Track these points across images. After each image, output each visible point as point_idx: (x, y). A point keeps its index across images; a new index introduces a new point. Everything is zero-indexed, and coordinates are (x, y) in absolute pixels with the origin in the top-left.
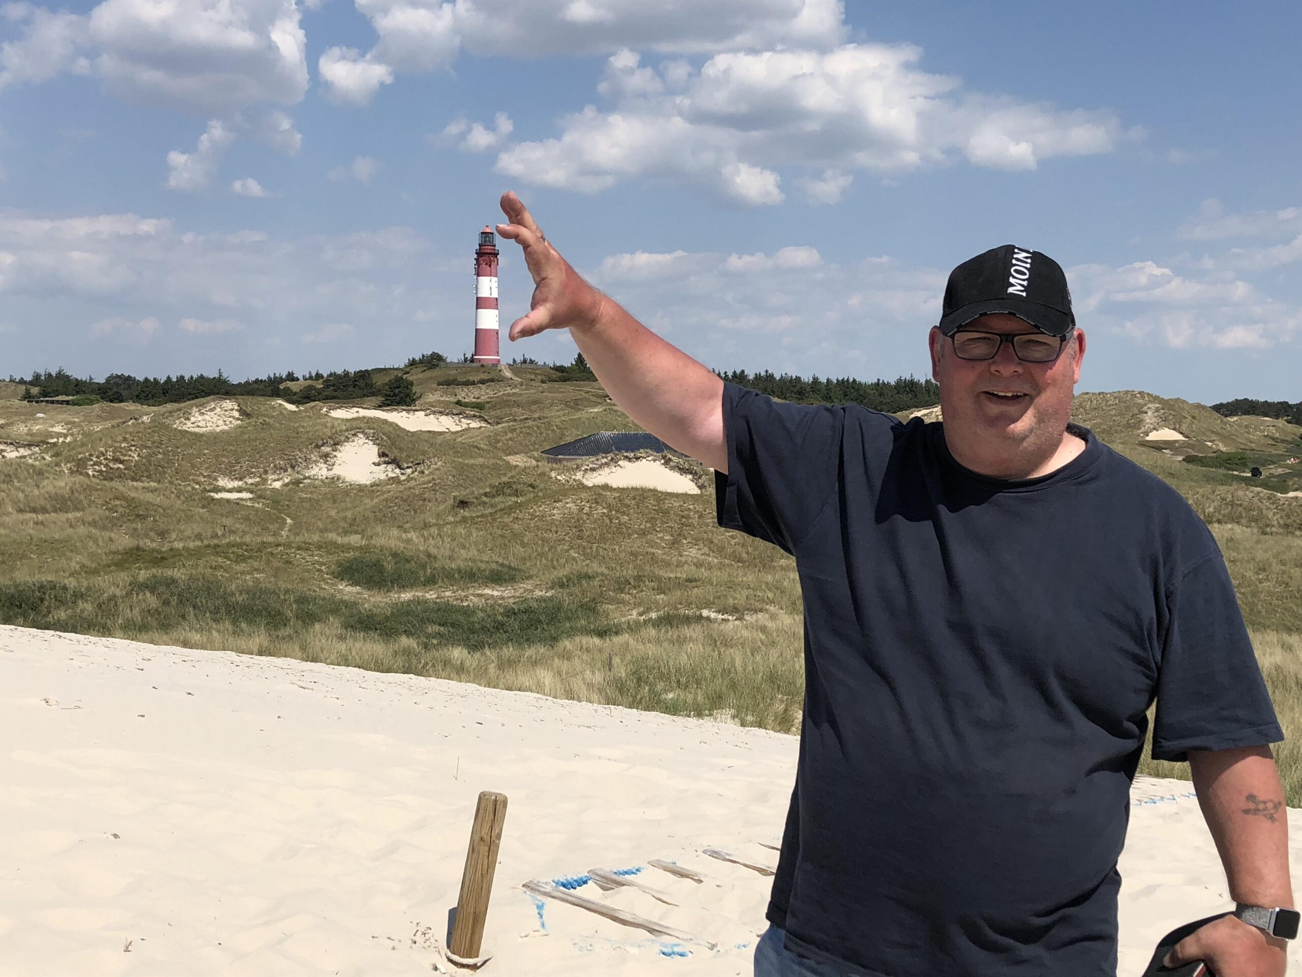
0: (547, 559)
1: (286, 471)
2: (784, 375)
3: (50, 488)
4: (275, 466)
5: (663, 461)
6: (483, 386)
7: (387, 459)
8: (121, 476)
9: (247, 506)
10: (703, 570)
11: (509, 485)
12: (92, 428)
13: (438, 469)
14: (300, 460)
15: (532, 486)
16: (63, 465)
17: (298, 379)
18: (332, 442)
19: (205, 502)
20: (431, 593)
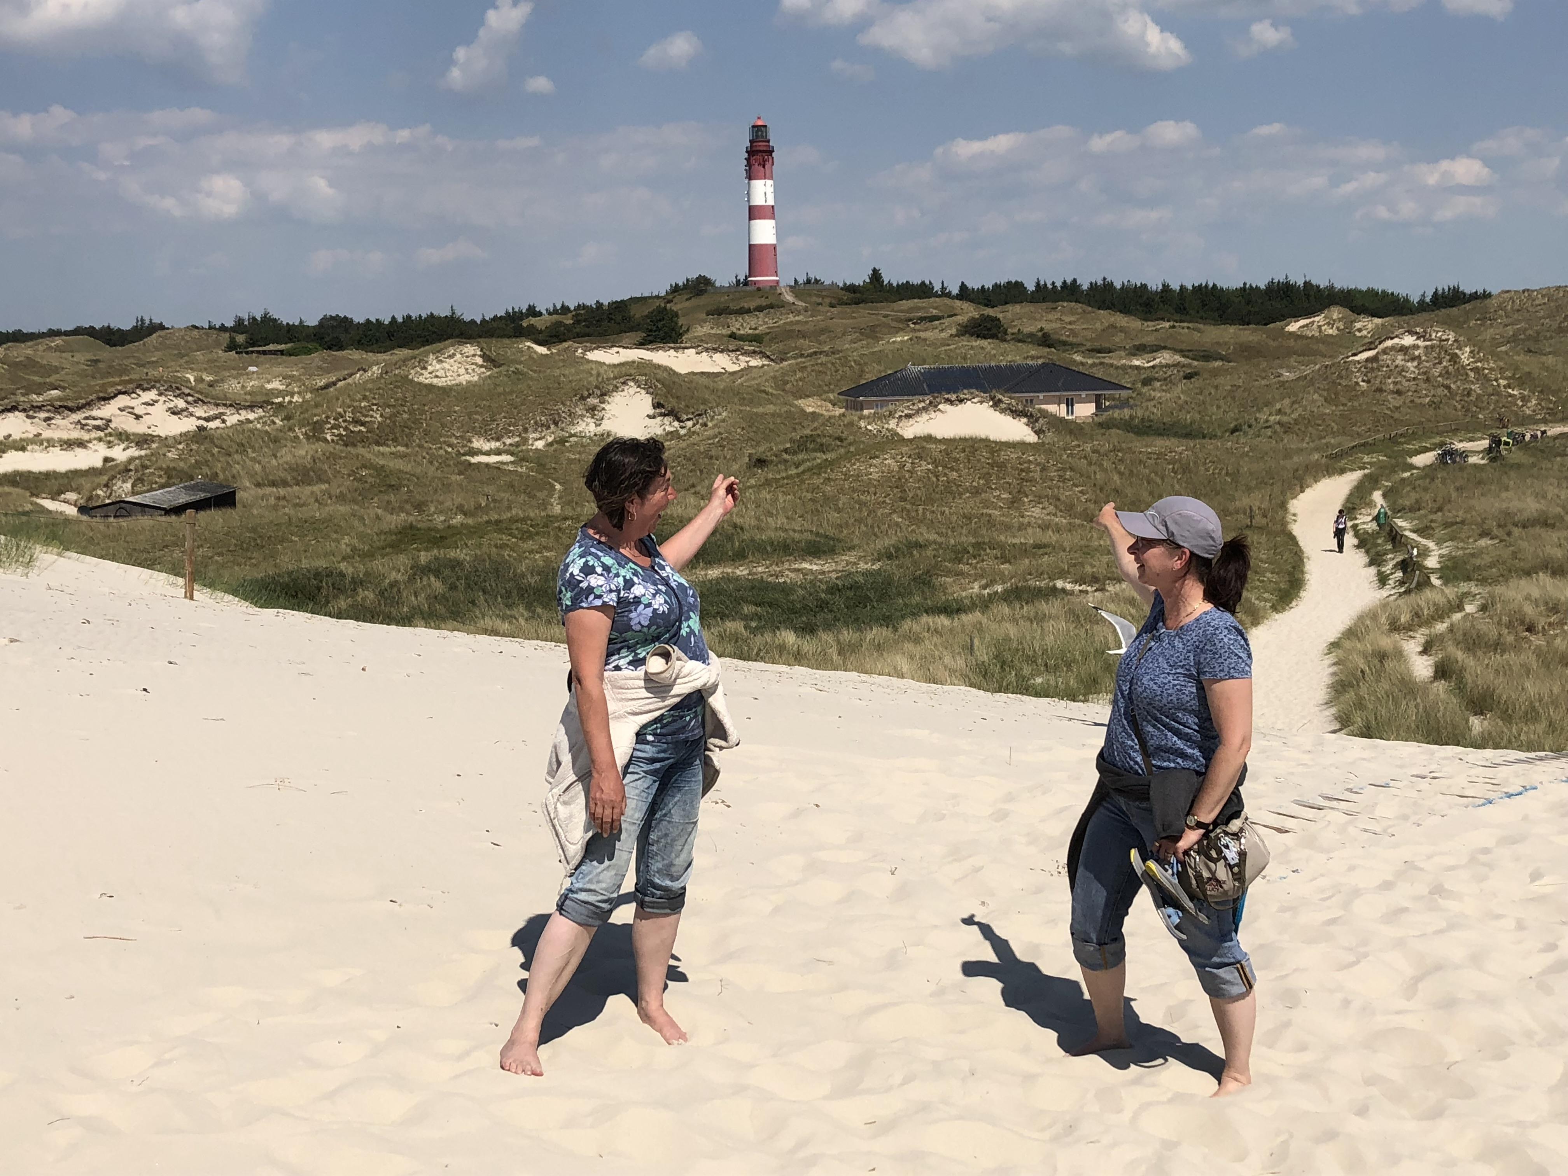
0: (866, 526)
1: (548, 428)
2: (1126, 283)
3: (289, 458)
4: (536, 423)
5: (991, 403)
6: (761, 315)
7: (663, 411)
8: (363, 440)
9: (509, 471)
10: (1050, 532)
11: (812, 438)
12: (314, 382)
13: (723, 421)
14: (563, 415)
15: (840, 439)
16: (297, 430)
17: (540, 314)
18: (599, 393)
19: (462, 468)
20: (741, 568)
